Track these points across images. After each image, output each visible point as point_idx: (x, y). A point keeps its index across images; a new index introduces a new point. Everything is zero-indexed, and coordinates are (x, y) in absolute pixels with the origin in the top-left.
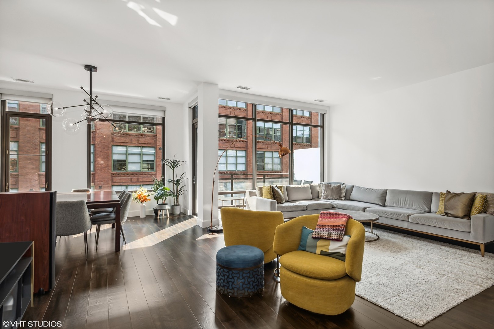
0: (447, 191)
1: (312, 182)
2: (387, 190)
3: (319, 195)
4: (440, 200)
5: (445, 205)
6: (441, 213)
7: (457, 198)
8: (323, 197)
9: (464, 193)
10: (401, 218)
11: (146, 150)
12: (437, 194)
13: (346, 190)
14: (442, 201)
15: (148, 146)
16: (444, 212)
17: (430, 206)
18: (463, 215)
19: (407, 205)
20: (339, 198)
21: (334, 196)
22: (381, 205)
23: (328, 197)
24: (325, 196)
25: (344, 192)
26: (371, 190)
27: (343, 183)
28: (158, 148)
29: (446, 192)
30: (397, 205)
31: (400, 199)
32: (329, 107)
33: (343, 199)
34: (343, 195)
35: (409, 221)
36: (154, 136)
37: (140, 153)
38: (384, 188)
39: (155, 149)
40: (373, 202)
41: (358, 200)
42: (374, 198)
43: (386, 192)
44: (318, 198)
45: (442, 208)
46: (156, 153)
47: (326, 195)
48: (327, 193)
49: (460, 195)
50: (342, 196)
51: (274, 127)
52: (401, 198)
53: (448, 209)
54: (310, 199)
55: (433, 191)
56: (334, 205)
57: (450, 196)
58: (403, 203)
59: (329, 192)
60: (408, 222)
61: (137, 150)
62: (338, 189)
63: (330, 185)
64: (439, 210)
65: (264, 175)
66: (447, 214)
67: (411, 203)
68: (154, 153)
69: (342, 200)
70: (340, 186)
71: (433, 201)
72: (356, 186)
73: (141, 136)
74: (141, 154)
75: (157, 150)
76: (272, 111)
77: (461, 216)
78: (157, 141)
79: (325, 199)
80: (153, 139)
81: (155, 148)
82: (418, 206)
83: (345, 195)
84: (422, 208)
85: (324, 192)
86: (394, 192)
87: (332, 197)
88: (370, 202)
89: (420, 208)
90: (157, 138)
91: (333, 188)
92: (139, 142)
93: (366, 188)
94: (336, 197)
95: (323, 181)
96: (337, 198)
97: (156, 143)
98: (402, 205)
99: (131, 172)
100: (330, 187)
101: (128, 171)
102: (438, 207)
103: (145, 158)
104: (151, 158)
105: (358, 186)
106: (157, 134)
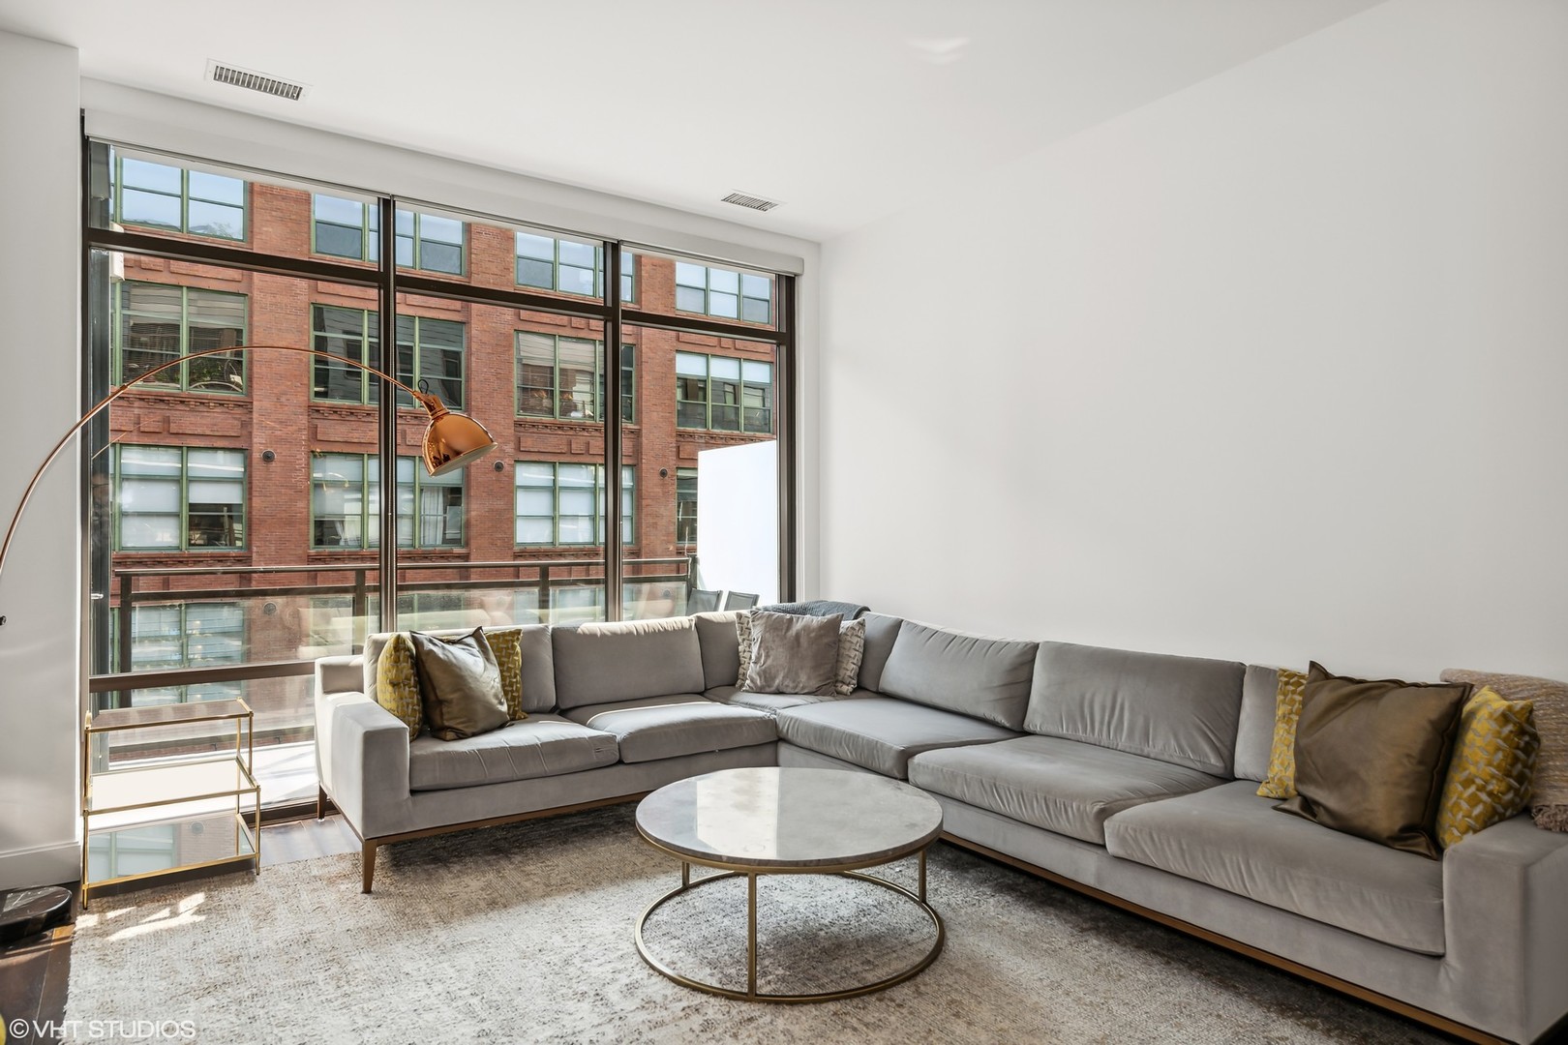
0: (1313, 665)
1: (755, 599)
2: (1036, 647)
3: (741, 671)
4: (1280, 713)
5: (1300, 753)
6: (1280, 793)
7: (1359, 715)
8: (752, 681)
9: (1399, 684)
10: (1064, 826)
11: (202, 464)
12: (1265, 675)
13: (867, 645)
14: (1289, 721)
15: (215, 445)
16: (1299, 794)
17: (1228, 743)
18: (1397, 827)
19: (1122, 730)
20: (828, 688)
21: (803, 678)
22: (1007, 725)
23: (774, 678)
24: (759, 674)
25: (853, 653)
26: (968, 647)
27: (862, 604)
28: (257, 455)
29: (1304, 669)
30: (1076, 730)
31: (1088, 696)
32: (817, 245)
33: (845, 689)
34: (850, 668)
35: (1104, 846)
36: (239, 405)
37: (177, 473)
38: (1021, 634)
39: (245, 458)
40: (970, 710)
41: (910, 694)
42: (974, 688)
43: (1030, 657)
44: (734, 685)
45: (1283, 768)
46: (250, 476)
47: (765, 671)
48: (769, 662)
49: (1382, 695)
50: (842, 673)
51: (745, 378)
52: (1093, 695)
53: (1320, 779)
54: (689, 689)
55: (1248, 661)
56: (785, 730)
57: (1324, 697)
58: (1102, 723)
59: (780, 656)
60: (1100, 852)
61: (164, 462)
62: (825, 640)
63: (791, 619)
64: (1270, 775)
65: (544, 571)
66: (1309, 809)
67: (1140, 722)
68: (240, 476)
69: (839, 693)
70: (835, 624)
71: (1243, 716)
72: (909, 623)
73: (182, 402)
74: (181, 480)
75: (255, 461)
76: (738, 318)
77: (1385, 834)
78: (255, 426)
79: (760, 691)
80: (235, 419)
81: (244, 452)
82: (1173, 742)
83: (861, 668)
84: (1193, 751)
85: (758, 658)
86: (1066, 655)
87: (794, 682)
88: (961, 709)
89: (1182, 750)
90: (255, 415)
91: (798, 636)
92: (174, 428)
93: (950, 635)
94: (809, 678)
95: (792, 598)
96: (814, 684)
97: (251, 433)
98: (1101, 730)
99: (133, 552)
100: (788, 628)
101: (123, 549)
102: (1266, 754)
103: (201, 495)
104: (231, 495)
105: (916, 626)
106: (255, 397)
